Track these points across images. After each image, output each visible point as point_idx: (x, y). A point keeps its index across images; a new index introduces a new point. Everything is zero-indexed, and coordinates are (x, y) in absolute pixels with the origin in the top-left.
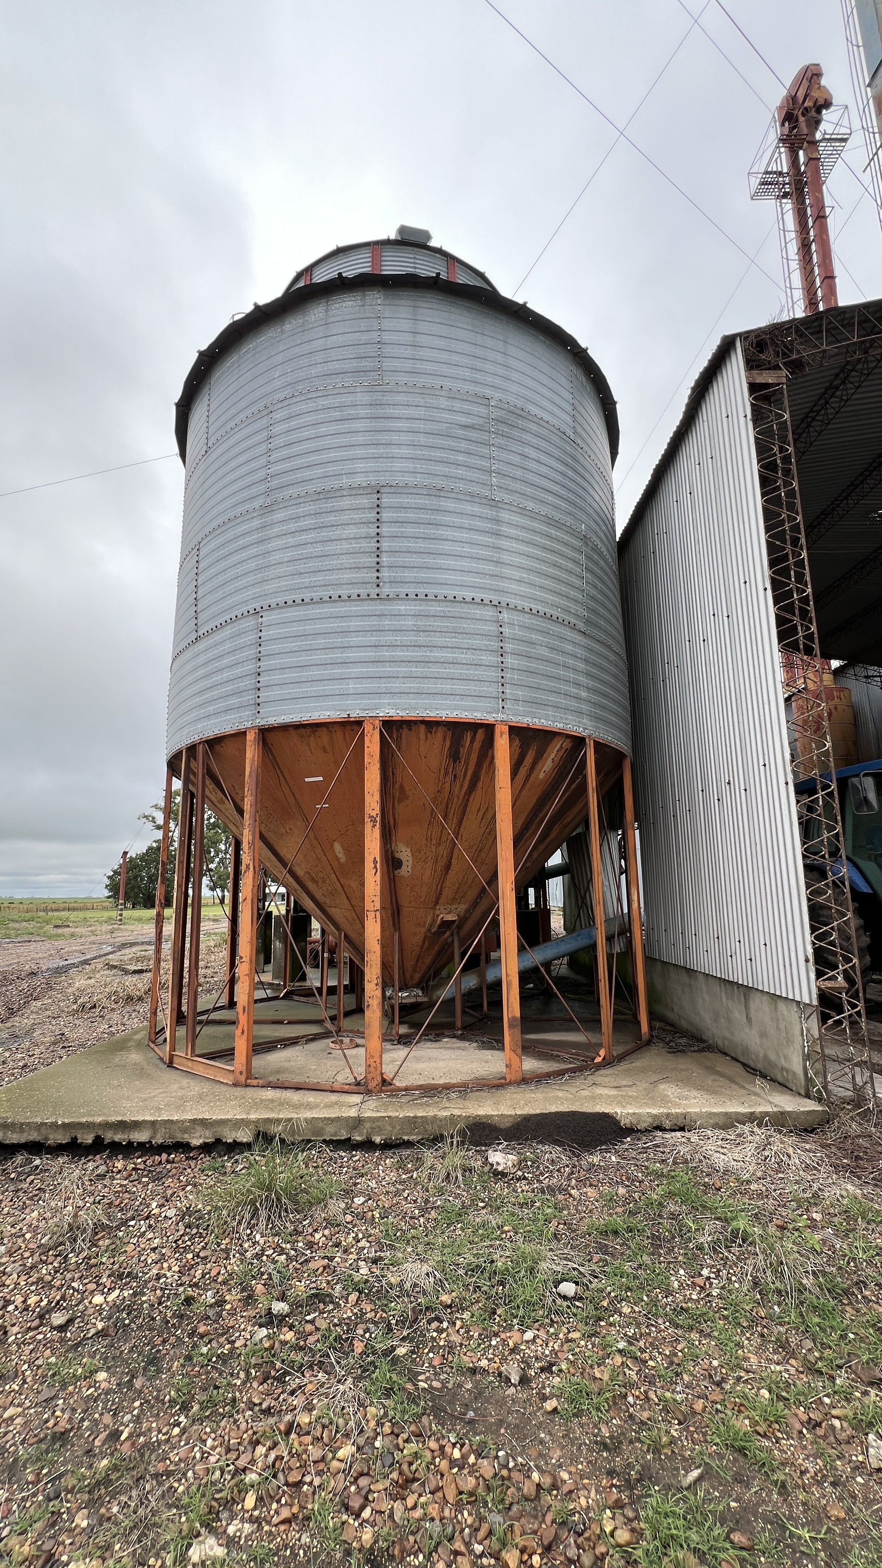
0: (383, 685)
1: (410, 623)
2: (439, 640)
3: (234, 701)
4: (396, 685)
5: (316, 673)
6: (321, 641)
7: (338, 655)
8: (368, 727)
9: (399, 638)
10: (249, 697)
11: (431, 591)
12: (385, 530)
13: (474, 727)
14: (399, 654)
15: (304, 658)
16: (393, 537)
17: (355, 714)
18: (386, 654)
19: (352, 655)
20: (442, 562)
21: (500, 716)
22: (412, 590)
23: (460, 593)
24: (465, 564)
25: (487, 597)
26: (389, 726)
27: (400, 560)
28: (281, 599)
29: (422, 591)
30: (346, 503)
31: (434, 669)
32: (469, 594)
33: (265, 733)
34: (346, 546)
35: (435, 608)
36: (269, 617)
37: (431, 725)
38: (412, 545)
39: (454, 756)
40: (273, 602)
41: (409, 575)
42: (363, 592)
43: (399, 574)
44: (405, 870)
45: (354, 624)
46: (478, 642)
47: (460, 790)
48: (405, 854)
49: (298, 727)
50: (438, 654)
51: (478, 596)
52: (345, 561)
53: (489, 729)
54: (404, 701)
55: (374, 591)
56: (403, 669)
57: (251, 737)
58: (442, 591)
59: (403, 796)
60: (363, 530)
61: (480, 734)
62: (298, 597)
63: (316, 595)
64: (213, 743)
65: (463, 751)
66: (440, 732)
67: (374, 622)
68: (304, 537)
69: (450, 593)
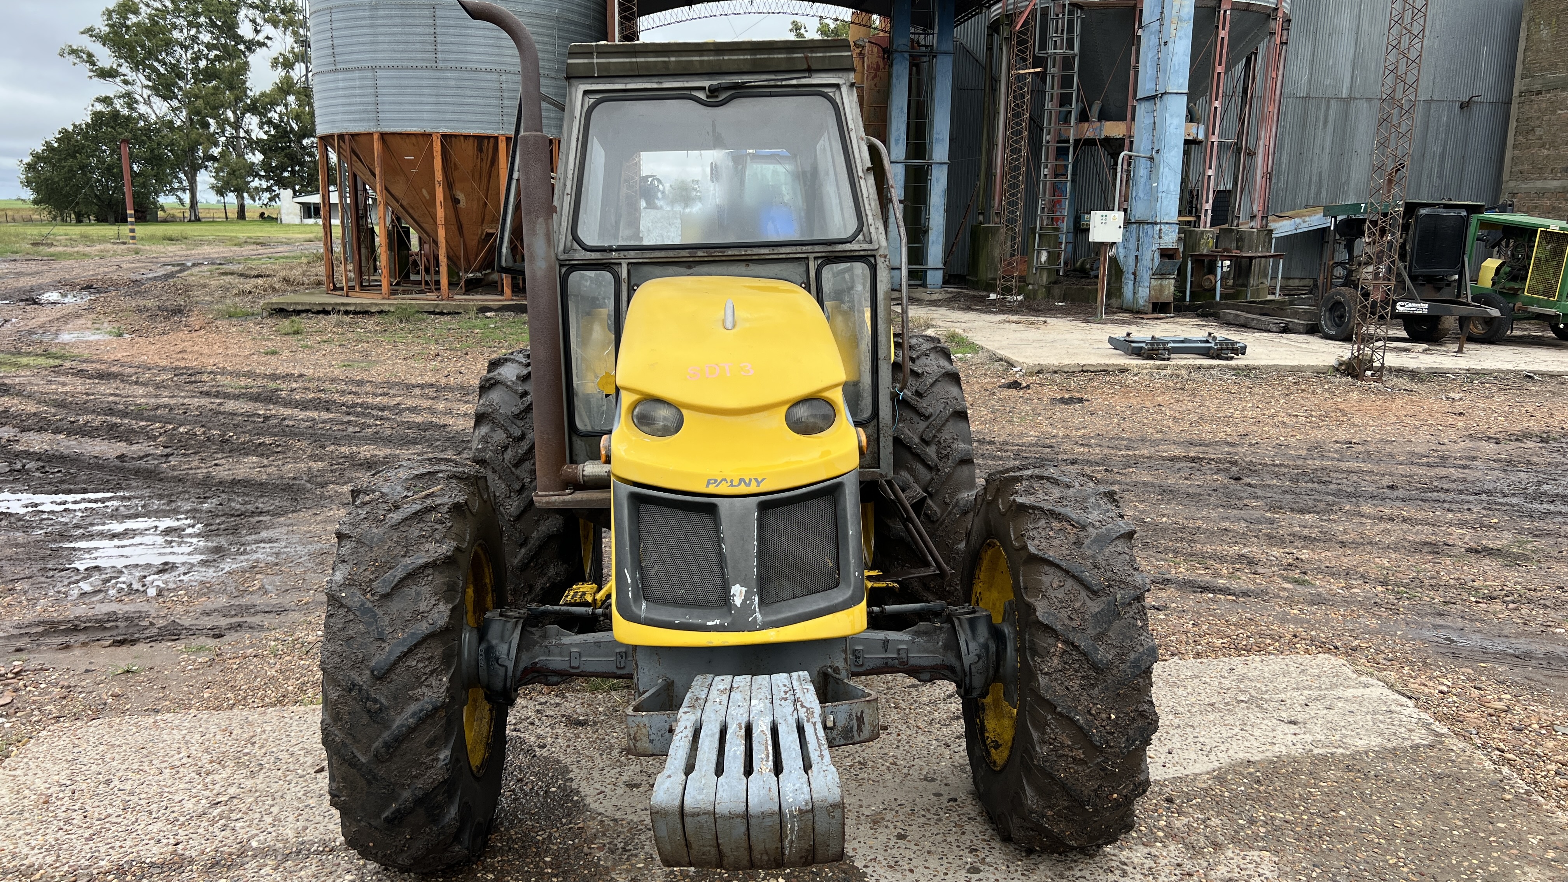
0: (441, 116)
1: (453, 83)
2: (468, 92)
3: (365, 116)
4: (448, 116)
5: (407, 107)
6: (409, 90)
7: (418, 99)
8: (435, 138)
9: (448, 92)
10: (373, 116)
11: (464, 65)
12: (438, 30)
13: (488, 138)
14: (448, 99)
15: (400, 99)
16: (443, 35)
17: (428, 130)
18: (442, 99)
19: (425, 99)
20: (469, 49)
21: (501, 132)
22: (453, 65)
23: (479, 66)
24: (481, 49)
25: (493, 67)
26: (444, 136)
27: (446, 48)
28: (386, 64)
29: (459, 65)
30: (417, 12)
31: (466, 108)
32: (483, 67)
33: (383, 136)
34: (418, 38)
35: (466, 75)
36: (380, 73)
37: (466, 137)
38: (452, 39)
39: (480, 150)
40: (382, 65)
41: (452, 56)
42: (429, 65)
43: (446, 56)
44: (463, 204)
45: (425, 82)
46: (488, 93)
47: (486, 166)
48: (461, 196)
49: (400, 134)
50: (468, 100)
51: (489, 67)
52: (418, 46)
53: (496, 138)
54: (452, 124)
55: (435, 65)
56: (450, 108)
57: (376, 137)
58: (470, 65)
59: (456, 167)
60: (427, 30)
61: (492, 140)
62: (395, 64)
63: (405, 64)
64: (353, 136)
65: (484, 148)
66: (471, 140)
67: (435, 82)
68: (395, 30)
69: (474, 66)
